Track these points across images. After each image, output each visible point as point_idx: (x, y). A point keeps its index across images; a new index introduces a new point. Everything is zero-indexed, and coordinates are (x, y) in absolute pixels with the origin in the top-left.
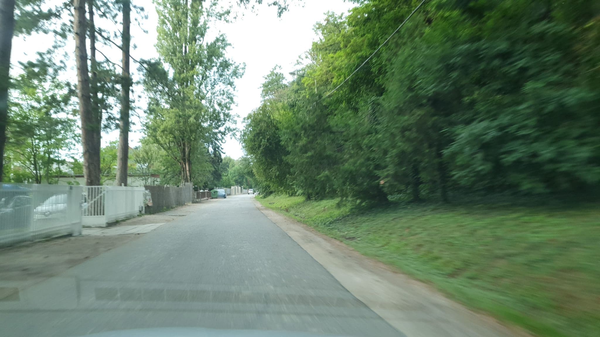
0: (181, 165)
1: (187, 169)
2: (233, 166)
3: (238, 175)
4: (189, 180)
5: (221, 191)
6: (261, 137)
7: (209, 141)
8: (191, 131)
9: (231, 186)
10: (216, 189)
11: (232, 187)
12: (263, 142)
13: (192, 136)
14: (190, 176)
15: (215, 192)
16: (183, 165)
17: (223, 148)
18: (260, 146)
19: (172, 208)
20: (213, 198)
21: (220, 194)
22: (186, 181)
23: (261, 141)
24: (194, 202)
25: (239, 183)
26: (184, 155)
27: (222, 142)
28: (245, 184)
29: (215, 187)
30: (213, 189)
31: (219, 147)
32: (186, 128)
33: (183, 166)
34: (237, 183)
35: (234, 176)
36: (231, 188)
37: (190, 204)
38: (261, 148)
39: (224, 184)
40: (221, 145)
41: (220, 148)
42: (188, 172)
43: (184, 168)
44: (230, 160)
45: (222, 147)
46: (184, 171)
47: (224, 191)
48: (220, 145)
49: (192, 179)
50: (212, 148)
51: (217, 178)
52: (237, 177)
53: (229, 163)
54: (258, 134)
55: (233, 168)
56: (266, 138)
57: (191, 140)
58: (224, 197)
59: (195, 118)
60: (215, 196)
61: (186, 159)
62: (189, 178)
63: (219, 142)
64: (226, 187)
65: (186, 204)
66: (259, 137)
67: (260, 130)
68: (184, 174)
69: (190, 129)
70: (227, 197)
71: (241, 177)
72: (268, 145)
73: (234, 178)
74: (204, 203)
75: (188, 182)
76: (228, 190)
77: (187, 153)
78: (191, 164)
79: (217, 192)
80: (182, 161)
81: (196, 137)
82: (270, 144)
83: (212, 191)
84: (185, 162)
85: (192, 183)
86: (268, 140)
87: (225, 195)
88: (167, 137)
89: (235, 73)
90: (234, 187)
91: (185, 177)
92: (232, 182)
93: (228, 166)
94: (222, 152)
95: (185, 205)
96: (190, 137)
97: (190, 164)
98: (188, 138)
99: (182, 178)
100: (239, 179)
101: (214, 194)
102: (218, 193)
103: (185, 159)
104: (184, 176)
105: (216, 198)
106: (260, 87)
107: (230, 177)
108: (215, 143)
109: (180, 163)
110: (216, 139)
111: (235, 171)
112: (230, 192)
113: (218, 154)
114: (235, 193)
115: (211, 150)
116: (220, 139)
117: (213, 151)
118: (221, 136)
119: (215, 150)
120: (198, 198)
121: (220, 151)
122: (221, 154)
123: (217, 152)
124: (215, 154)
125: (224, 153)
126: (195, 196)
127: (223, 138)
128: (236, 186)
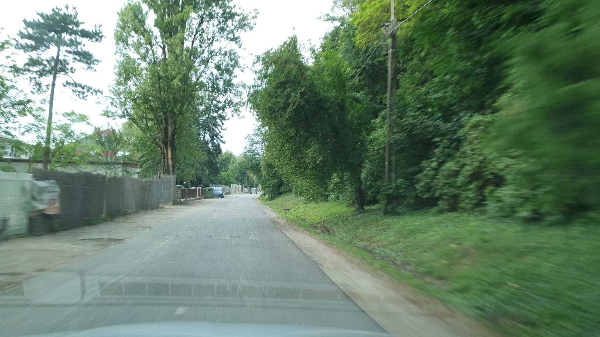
0: (161, 150)
1: (170, 156)
2: (234, 162)
4: (171, 172)
5: (218, 189)
6: (288, 90)
7: (206, 127)
8: (176, 101)
9: (231, 183)
10: (212, 186)
11: (232, 185)
12: (292, 98)
13: (176, 107)
14: (173, 167)
15: (209, 190)
16: (164, 150)
18: (286, 105)
19: (126, 214)
20: (206, 198)
21: (216, 193)
22: (167, 172)
23: (289, 96)
24: (175, 203)
25: (240, 181)
26: (166, 137)
27: (222, 129)
28: (246, 182)
29: (211, 184)
30: (208, 186)
31: (218, 134)
32: (168, 97)
34: (238, 180)
35: (235, 173)
36: (230, 186)
37: (170, 206)
38: (290, 109)
39: (223, 181)
40: (220, 132)
41: (219, 136)
42: (170, 160)
43: (164, 154)
44: (231, 155)
45: (222, 134)
46: (164, 159)
47: (221, 189)
48: (218, 132)
49: (176, 170)
50: (210, 135)
51: (213, 173)
52: (238, 174)
53: (230, 158)
54: (283, 85)
55: (234, 165)
56: (299, 91)
57: (175, 113)
58: (221, 196)
59: (181, 80)
60: (210, 195)
61: (169, 142)
62: (171, 168)
63: (218, 129)
64: (225, 184)
65: (160, 206)
66: (285, 89)
67: (287, 77)
68: (164, 163)
69: (174, 98)
70: (225, 196)
71: (243, 174)
72: (303, 103)
73: (235, 175)
74: (190, 205)
75: (169, 174)
76: (227, 188)
77: (170, 133)
78: (176, 149)
79: (212, 190)
80: (162, 145)
81: (181, 109)
82: (307, 101)
83: (207, 189)
84: (167, 147)
85: (175, 176)
86: (303, 94)
87: (222, 194)
88: (140, 108)
89: (242, 25)
90: (234, 185)
91: (166, 167)
92: (233, 179)
93: (229, 162)
94: (222, 141)
96: (174, 109)
97: (174, 150)
98: (171, 110)
99: (161, 167)
100: (241, 176)
101: (208, 192)
102: (214, 191)
103: (167, 142)
104: (164, 166)
105: (212, 197)
107: (231, 174)
108: (214, 130)
109: (161, 147)
110: (215, 125)
111: (236, 167)
112: (229, 191)
113: (217, 143)
114: (235, 192)
115: (208, 137)
116: (219, 125)
117: (210, 139)
118: (221, 121)
119: (212, 138)
120: (182, 198)
121: (219, 140)
122: (221, 144)
123: (215, 141)
124: (212, 143)
125: (224, 143)
126: (179, 194)
127: (223, 124)
128: (236, 184)
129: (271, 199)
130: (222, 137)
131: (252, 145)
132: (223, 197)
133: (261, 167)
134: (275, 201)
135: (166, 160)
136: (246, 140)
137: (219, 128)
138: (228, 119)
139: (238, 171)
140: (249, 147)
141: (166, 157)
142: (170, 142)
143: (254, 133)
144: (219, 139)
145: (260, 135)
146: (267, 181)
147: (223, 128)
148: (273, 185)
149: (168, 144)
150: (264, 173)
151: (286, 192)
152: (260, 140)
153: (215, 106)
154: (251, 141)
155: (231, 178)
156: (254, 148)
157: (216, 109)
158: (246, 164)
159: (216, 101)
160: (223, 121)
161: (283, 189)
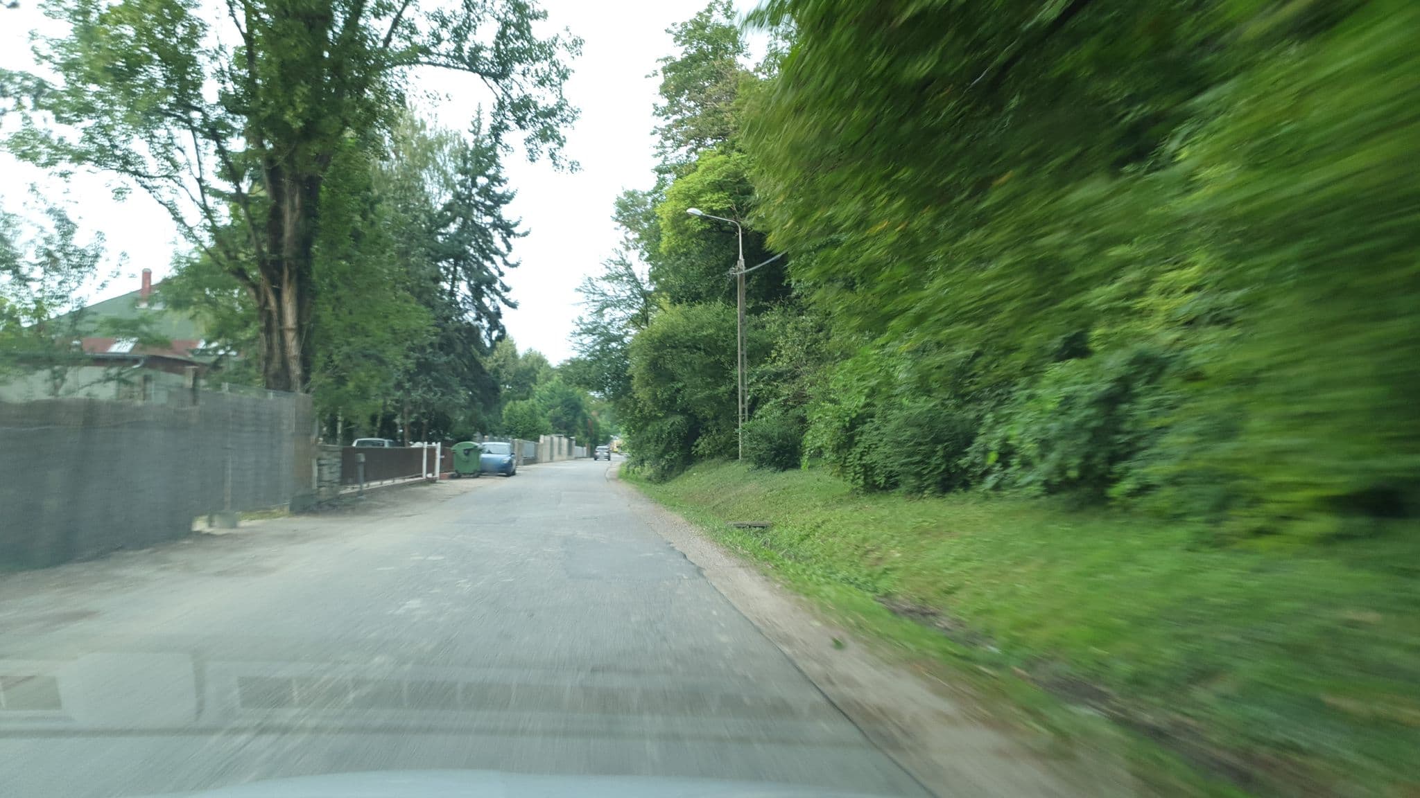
0: (256, 296)
1: (290, 320)
2: (548, 379)
3: (562, 403)
4: (297, 382)
5: (497, 450)
9: (539, 433)
10: (480, 442)
11: (542, 437)
14: (306, 362)
15: (468, 452)
16: (267, 299)
17: (507, 284)
20: (459, 477)
21: (489, 462)
25: (564, 427)
26: (276, 246)
27: (506, 263)
28: (580, 431)
29: (478, 434)
30: (469, 438)
31: (494, 279)
33: (267, 303)
34: (559, 426)
35: (551, 407)
36: (537, 440)
39: (519, 427)
40: (501, 274)
41: (497, 286)
42: (290, 336)
43: (270, 313)
44: (541, 361)
45: (506, 281)
46: (269, 331)
47: (509, 450)
48: (496, 273)
49: (315, 375)
50: (469, 283)
51: (483, 401)
52: (559, 408)
53: (537, 369)
55: (549, 384)
58: (507, 470)
60: (469, 469)
61: (286, 268)
62: (296, 369)
63: (493, 262)
64: (523, 436)
68: (270, 348)
70: (519, 470)
71: (572, 408)
73: (550, 412)
74: (366, 510)
75: (287, 388)
76: (529, 445)
77: (288, 231)
78: (315, 295)
79: (478, 450)
80: (264, 283)
83: (459, 448)
84: (280, 285)
85: (314, 396)
87: (511, 463)
90: (548, 438)
91: (276, 365)
92: (544, 422)
93: (534, 380)
94: (506, 302)
95: (190, 534)
97: (305, 296)
100: (566, 414)
101: (464, 457)
102: (483, 455)
103: (279, 267)
104: (268, 359)
105: (476, 474)
106: (655, 74)
107: (539, 408)
108: (481, 266)
109: (255, 288)
110: (485, 252)
111: (553, 390)
112: (536, 453)
113: (491, 309)
114: (552, 457)
115: (463, 289)
116: (497, 252)
117: (470, 294)
118: (505, 240)
119: (477, 293)
120: (344, 481)
121: (496, 297)
122: (504, 309)
123: (486, 300)
124: (477, 308)
125: (513, 306)
126: (325, 470)
127: (509, 248)
128: (553, 436)
129: (663, 476)
130: (507, 290)
131: (600, 312)
132: (513, 474)
133: (631, 377)
134: (673, 486)
135: (276, 339)
136: (581, 297)
137: (497, 259)
138: (525, 234)
139: (559, 400)
140: (591, 319)
141: (275, 324)
142: (289, 266)
143: (608, 271)
144: (498, 294)
145: (625, 279)
146: (647, 420)
147: (511, 259)
148: (669, 433)
149: (281, 272)
150: (642, 393)
151: (711, 456)
152: (623, 295)
153: (485, 192)
154: (596, 297)
155: (541, 419)
156: (607, 319)
157: (488, 203)
158: (581, 371)
159: (488, 177)
160: (511, 240)
161: (702, 444)
